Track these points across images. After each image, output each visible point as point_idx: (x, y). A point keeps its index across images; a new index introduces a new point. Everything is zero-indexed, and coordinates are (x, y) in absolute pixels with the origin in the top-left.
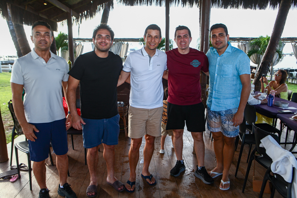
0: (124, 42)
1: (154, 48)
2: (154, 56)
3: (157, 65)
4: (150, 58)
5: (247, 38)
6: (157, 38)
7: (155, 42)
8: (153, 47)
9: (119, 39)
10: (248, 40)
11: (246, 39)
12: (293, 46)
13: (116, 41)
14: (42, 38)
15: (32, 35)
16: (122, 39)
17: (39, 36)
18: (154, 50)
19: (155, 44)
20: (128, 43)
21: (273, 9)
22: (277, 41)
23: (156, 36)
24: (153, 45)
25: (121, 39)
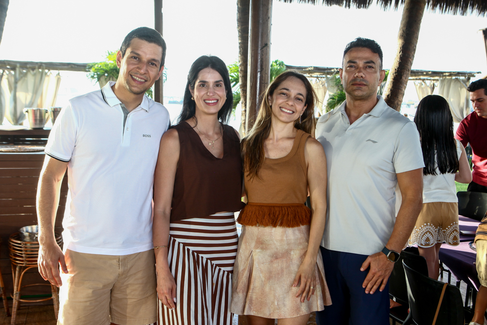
0: (49, 70)
1: (142, 90)
2: (138, 109)
3: (144, 136)
4: (126, 113)
5: (328, 69)
6: (153, 64)
7: (147, 76)
8: (139, 86)
9: (37, 63)
10: (331, 73)
11: (326, 71)
12: (418, 87)
13: (30, 68)
14: (357, 74)
15: (343, 67)
16: (46, 64)
17: (353, 69)
18: (139, 96)
19: (146, 81)
20: (59, 74)
21: (383, 8)
22: (405, 75)
23: (154, 60)
24: (141, 83)
25: (41, 63)
